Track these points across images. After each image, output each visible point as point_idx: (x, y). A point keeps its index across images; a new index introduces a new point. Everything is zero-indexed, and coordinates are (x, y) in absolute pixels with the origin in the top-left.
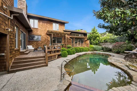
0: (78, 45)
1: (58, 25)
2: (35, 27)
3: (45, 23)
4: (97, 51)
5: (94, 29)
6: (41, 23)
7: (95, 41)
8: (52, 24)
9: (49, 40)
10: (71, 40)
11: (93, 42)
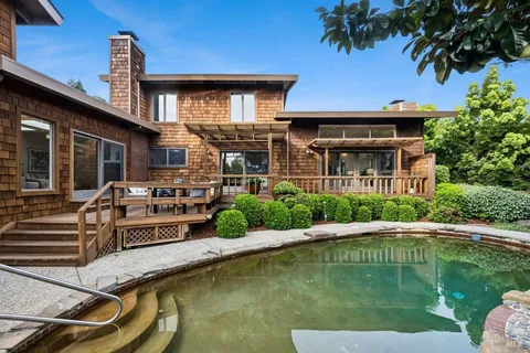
0: (356, 182)
1: (250, 98)
2: (168, 120)
3: (198, 98)
4: (490, 220)
5: (485, 86)
6: (188, 103)
7: (489, 159)
8: (227, 98)
9: (214, 164)
10: (318, 156)
11: (477, 168)
